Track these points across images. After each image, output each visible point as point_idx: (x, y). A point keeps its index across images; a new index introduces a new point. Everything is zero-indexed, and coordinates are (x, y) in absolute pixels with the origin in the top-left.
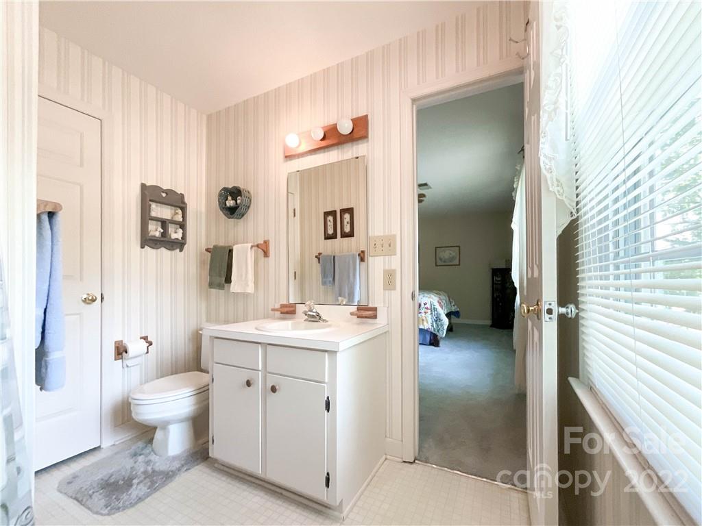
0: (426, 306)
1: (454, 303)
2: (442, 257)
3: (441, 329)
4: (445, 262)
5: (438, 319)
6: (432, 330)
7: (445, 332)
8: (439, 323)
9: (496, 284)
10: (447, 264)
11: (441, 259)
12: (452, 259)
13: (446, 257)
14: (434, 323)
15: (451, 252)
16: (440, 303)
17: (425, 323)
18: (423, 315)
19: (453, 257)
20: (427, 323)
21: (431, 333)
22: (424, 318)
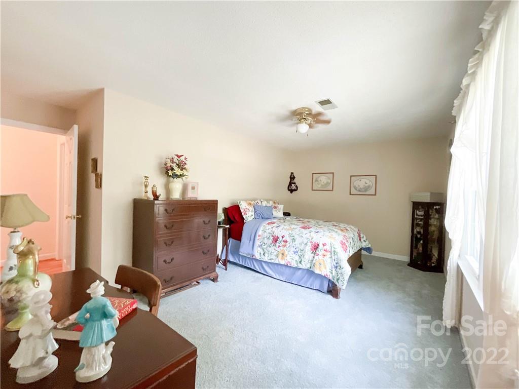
0: (325, 247)
1: (365, 239)
2: (357, 186)
3: (341, 278)
4: (359, 191)
5: (337, 266)
6: (331, 278)
7: (345, 283)
8: (339, 271)
9: (417, 219)
10: (363, 192)
11: (355, 188)
12: (366, 189)
13: (362, 186)
14: (334, 270)
15: (367, 181)
16: (343, 244)
17: (323, 268)
18: (321, 257)
19: (369, 186)
20: (326, 268)
21: (330, 280)
22: (321, 262)
